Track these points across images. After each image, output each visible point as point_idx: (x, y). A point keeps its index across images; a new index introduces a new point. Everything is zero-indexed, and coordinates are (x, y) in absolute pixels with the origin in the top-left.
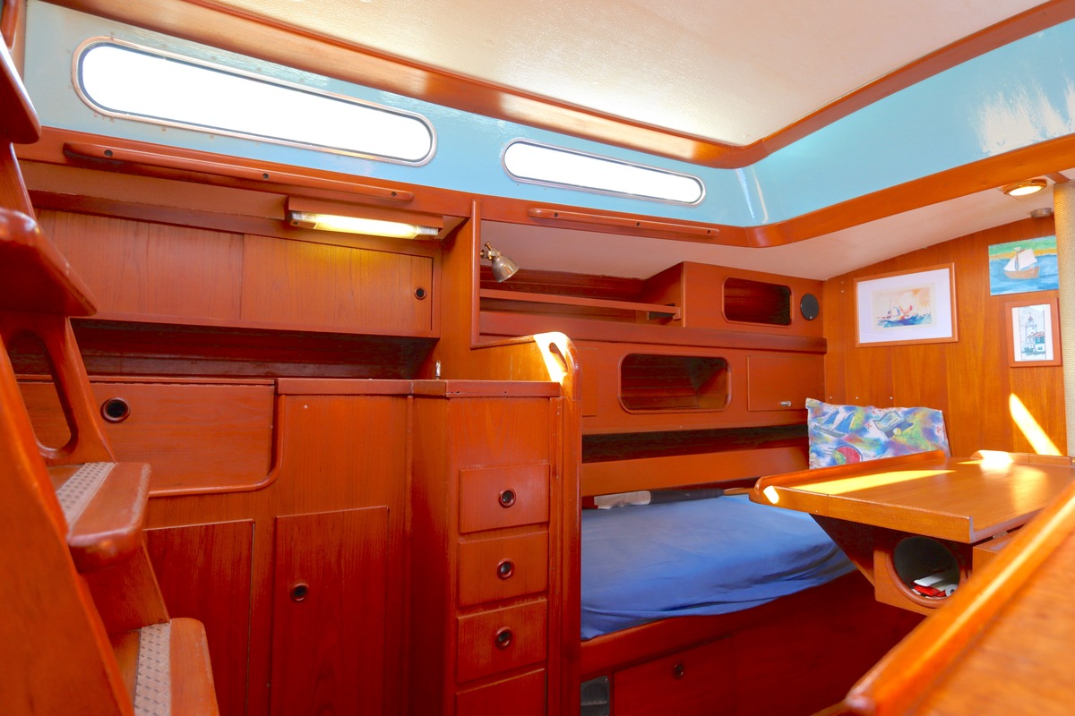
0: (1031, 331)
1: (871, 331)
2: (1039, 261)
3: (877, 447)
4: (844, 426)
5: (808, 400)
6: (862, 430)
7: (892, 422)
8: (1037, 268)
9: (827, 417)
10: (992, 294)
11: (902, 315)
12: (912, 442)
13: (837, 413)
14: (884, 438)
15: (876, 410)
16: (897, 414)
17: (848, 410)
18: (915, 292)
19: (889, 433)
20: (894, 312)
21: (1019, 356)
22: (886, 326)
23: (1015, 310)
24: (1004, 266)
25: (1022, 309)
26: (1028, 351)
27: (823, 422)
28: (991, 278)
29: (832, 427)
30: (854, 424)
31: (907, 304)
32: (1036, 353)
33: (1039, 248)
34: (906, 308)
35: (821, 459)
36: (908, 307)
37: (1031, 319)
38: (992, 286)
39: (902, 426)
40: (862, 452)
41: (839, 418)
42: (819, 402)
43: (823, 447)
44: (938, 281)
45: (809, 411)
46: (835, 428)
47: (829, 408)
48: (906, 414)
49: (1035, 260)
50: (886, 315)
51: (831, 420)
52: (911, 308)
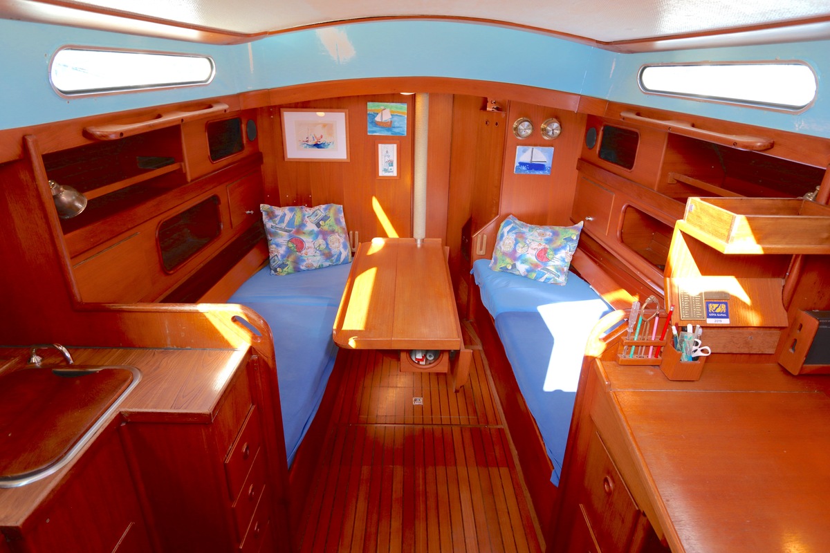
0: (387, 159)
1: (295, 150)
2: (392, 117)
3: (313, 236)
4: (291, 223)
5: (261, 205)
6: (302, 225)
7: (319, 217)
8: (391, 122)
9: (279, 218)
10: (369, 134)
11: (316, 140)
12: (331, 228)
13: (285, 215)
14: (316, 229)
15: (308, 209)
16: (321, 210)
17: (291, 211)
18: (324, 126)
19: (318, 225)
20: (311, 138)
21: (381, 173)
22: (306, 147)
23: (380, 146)
24: (375, 117)
25: (383, 145)
26: (386, 170)
27: (277, 222)
28: (368, 124)
29: (284, 225)
30: (298, 220)
31: (319, 133)
32: (389, 172)
33: (393, 109)
34: (319, 136)
35: (280, 249)
36: (320, 136)
37: (387, 152)
38: (369, 129)
39: (325, 219)
40: (304, 240)
41: (287, 218)
42: (269, 206)
43: (280, 240)
44: (338, 120)
45: (264, 214)
46: (286, 226)
47: (279, 211)
48: (325, 209)
49: (391, 117)
50: (305, 140)
51: (282, 220)
52: (322, 137)
